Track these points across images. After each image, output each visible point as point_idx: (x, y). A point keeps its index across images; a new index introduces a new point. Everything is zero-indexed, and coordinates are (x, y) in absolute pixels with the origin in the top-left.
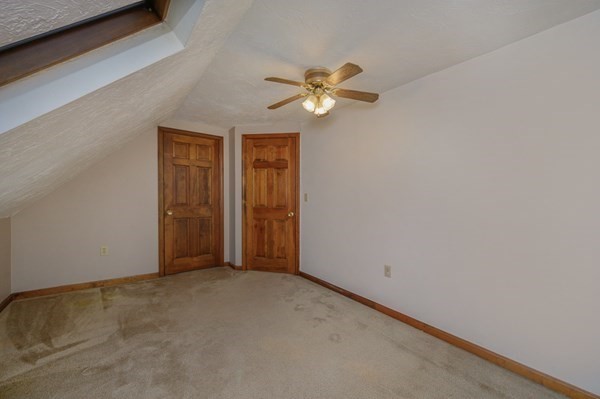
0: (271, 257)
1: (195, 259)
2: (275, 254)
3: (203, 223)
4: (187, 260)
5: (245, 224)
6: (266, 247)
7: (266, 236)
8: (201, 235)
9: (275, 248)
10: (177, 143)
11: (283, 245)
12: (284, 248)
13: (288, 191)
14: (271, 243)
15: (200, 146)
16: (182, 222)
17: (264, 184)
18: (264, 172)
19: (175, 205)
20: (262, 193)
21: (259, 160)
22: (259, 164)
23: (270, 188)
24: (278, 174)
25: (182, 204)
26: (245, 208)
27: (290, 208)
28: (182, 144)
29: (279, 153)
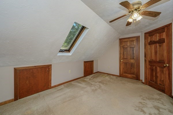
0: (156, 82)
1: (129, 75)
2: (159, 82)
3: (132, 65)
4: (127, 74)
5: (146, 67)
6: (154, 78)
7: (154, 73)
8: (131, 68)
9: (159, 79)
10: (124, 42)
11: (162, 79)
12: (163, 81)
13: (165, 54)
14: (157, 77)
15: (131, 41)
16: (126, 64)
17: (153, 51)
18: (153, 46)
19: (124, 59)
20: (152, 55)
21: (151, 41)
22: (151, 43)
23: (156, 52)
24: (160, 46)
25: (125, 59)
26: (145, 61)
27: (166, 62)
28: (125, 41)
29: (160, 36)
